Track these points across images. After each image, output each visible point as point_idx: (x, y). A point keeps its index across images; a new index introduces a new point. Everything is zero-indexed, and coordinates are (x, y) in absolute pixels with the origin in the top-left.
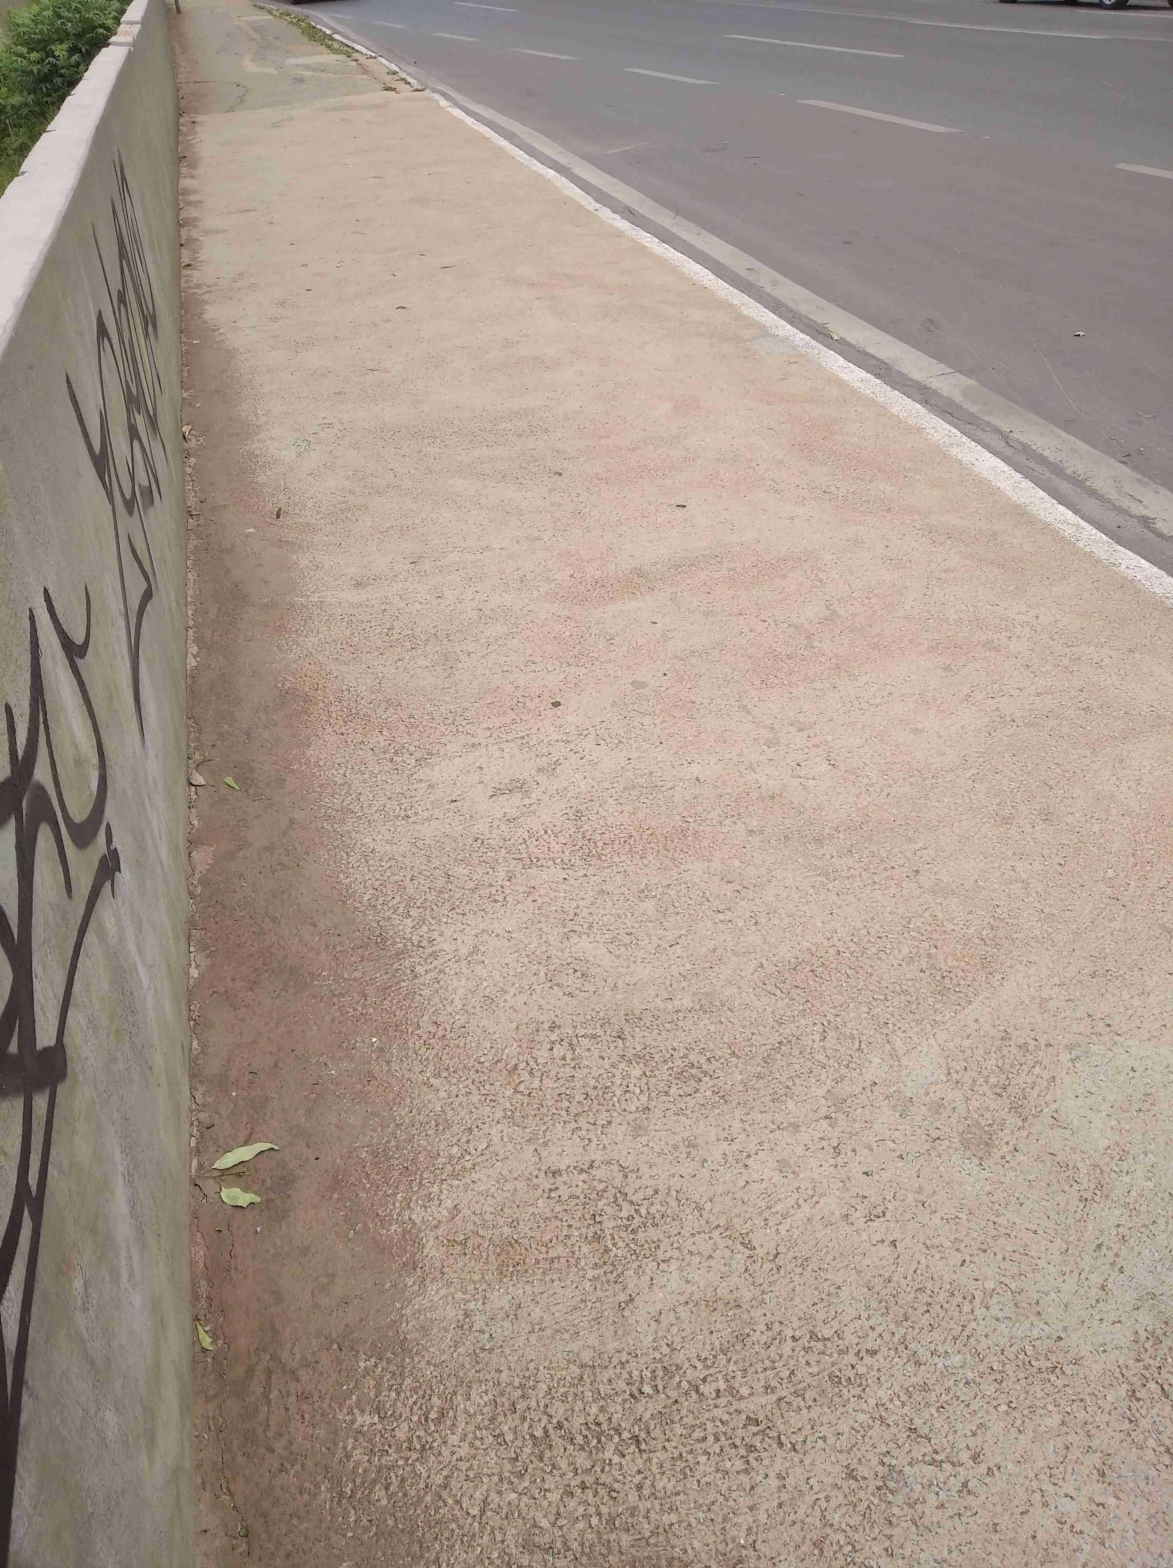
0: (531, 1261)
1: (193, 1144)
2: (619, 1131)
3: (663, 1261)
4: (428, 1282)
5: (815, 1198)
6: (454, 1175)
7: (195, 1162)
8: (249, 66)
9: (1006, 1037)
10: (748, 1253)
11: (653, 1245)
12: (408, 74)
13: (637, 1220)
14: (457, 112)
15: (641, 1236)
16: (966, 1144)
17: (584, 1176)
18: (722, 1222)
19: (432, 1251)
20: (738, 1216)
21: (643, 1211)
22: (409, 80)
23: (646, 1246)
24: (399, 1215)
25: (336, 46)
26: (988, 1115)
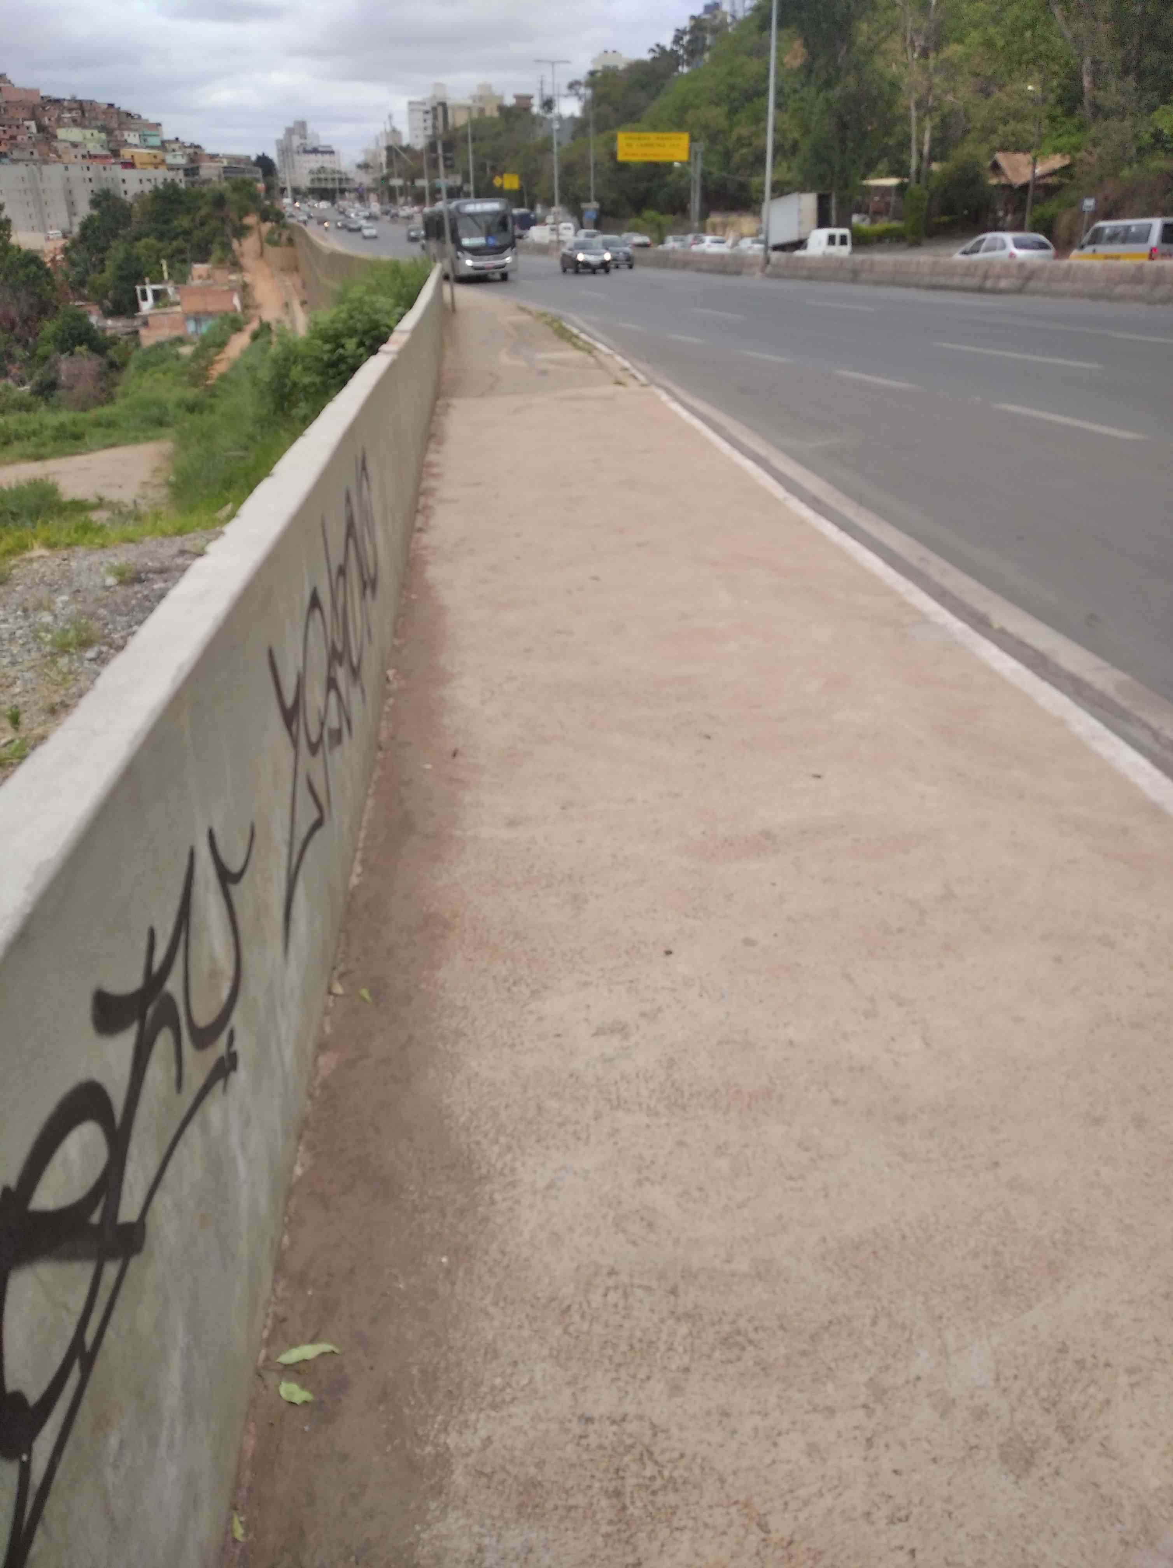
0: (549, 1505)
1: (266, 1334)
2: (658, 1387)
3: (678, 1529)
4: (449, 1509)
5: (840, 1489)
6: (494, 1407)
7: (263, 1354)
8: (505, 359)
9: (1063, 1350)
10: (763, 1535)
11: (670, 1511)
12: (639, 370)
13: (659, 1483)
14: (675, 407)
15: (660, 1499)
16: (1004, 1458)
17: (614, 1428)
18: (742, 1497)
19: (459, 1478)
20: (759, 1494)
21: (666, 1473)
22: (638, 375)
23: (663, 1510)
24: (436, 1436)
25: (580, 344)
26: (1032, 1430)
